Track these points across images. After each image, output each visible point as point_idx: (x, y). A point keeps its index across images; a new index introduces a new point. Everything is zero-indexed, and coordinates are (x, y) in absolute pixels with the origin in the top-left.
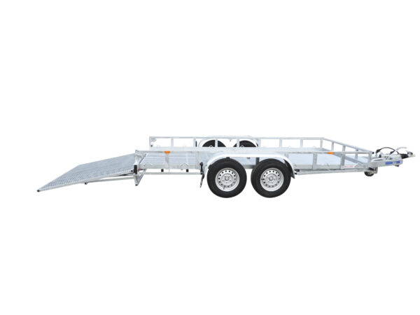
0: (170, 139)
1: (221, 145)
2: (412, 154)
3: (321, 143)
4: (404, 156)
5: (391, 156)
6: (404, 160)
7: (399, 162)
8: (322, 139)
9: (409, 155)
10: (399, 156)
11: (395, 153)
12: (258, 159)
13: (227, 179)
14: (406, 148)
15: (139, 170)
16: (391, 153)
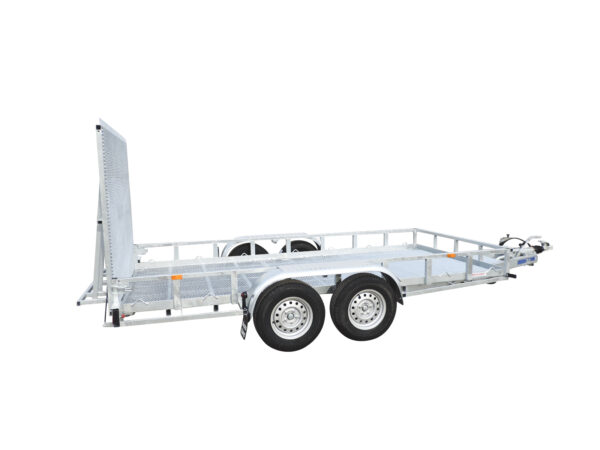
0: (172, 248)
1: (260, 250)
2: (548, 244)
3: (415, 236)
4: (539, 250)
5: (522, 251)
6: (539, 255)
7: (533, 259)
8: (415, 232)
9: (545, 247)
10: (533, 249)
11: (526, 245)
12: (339, 276)
13: (290, 317)
14: (539, 237)
15: (123, 317)
16: (520, 245)
